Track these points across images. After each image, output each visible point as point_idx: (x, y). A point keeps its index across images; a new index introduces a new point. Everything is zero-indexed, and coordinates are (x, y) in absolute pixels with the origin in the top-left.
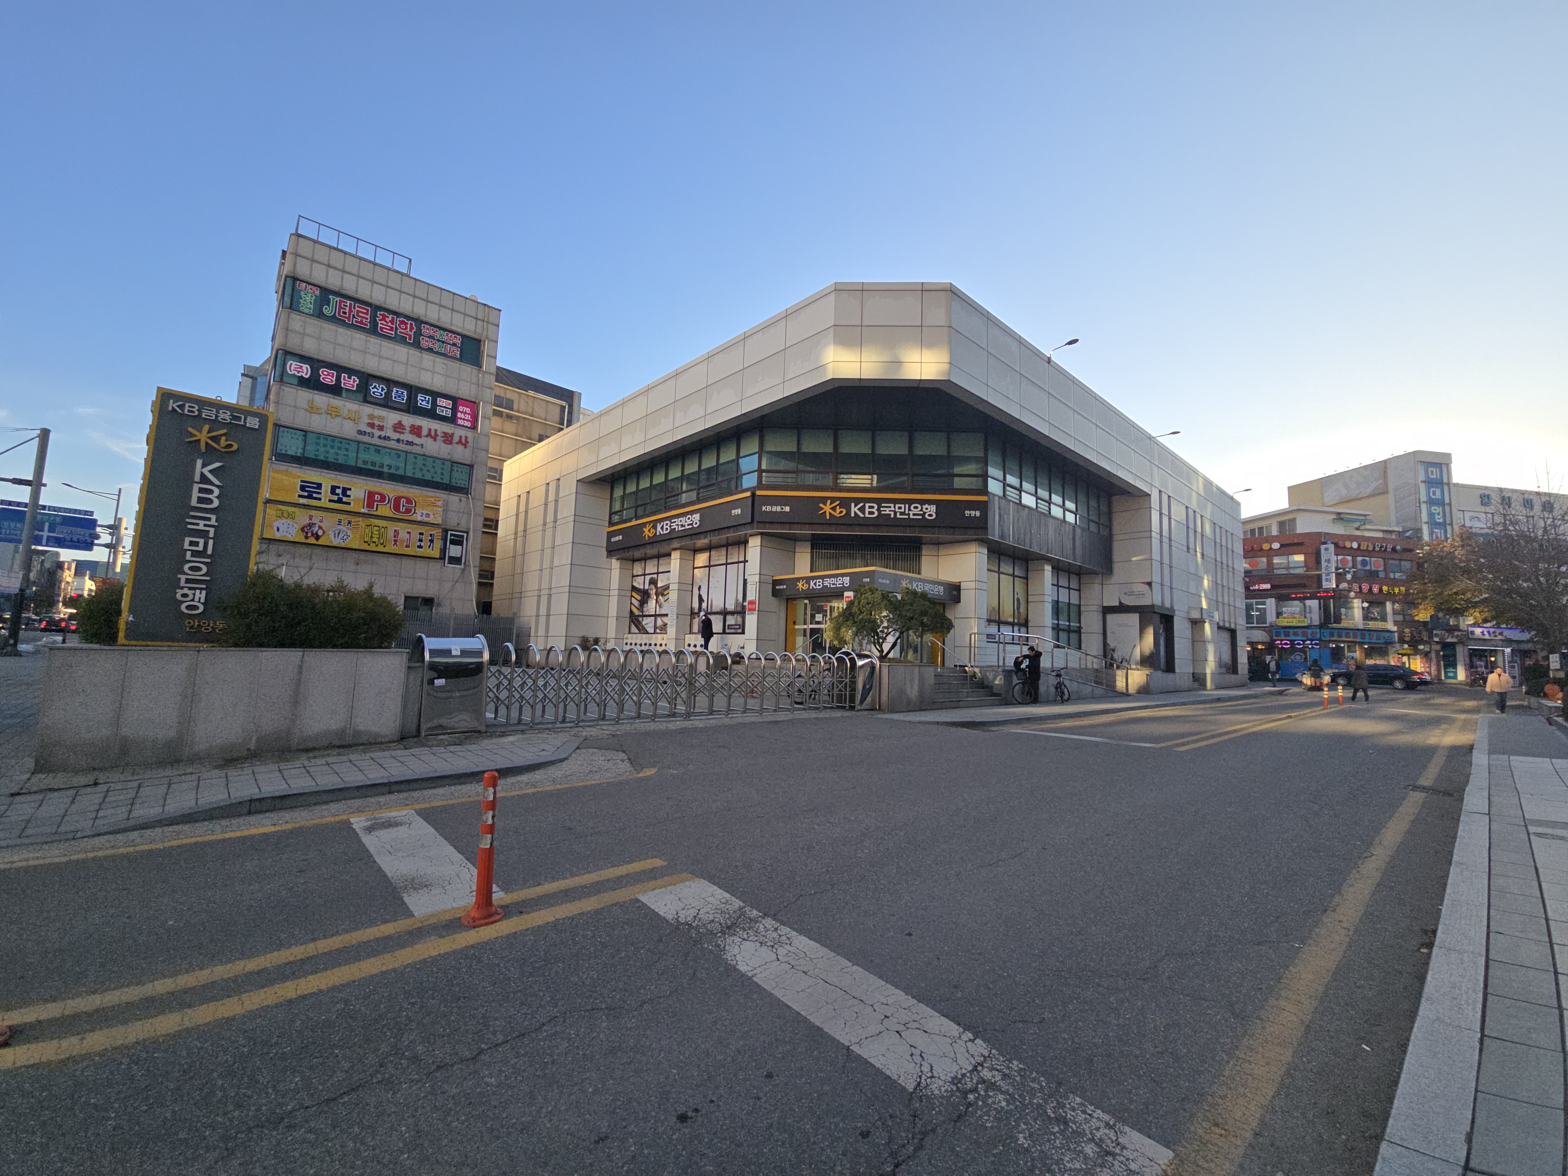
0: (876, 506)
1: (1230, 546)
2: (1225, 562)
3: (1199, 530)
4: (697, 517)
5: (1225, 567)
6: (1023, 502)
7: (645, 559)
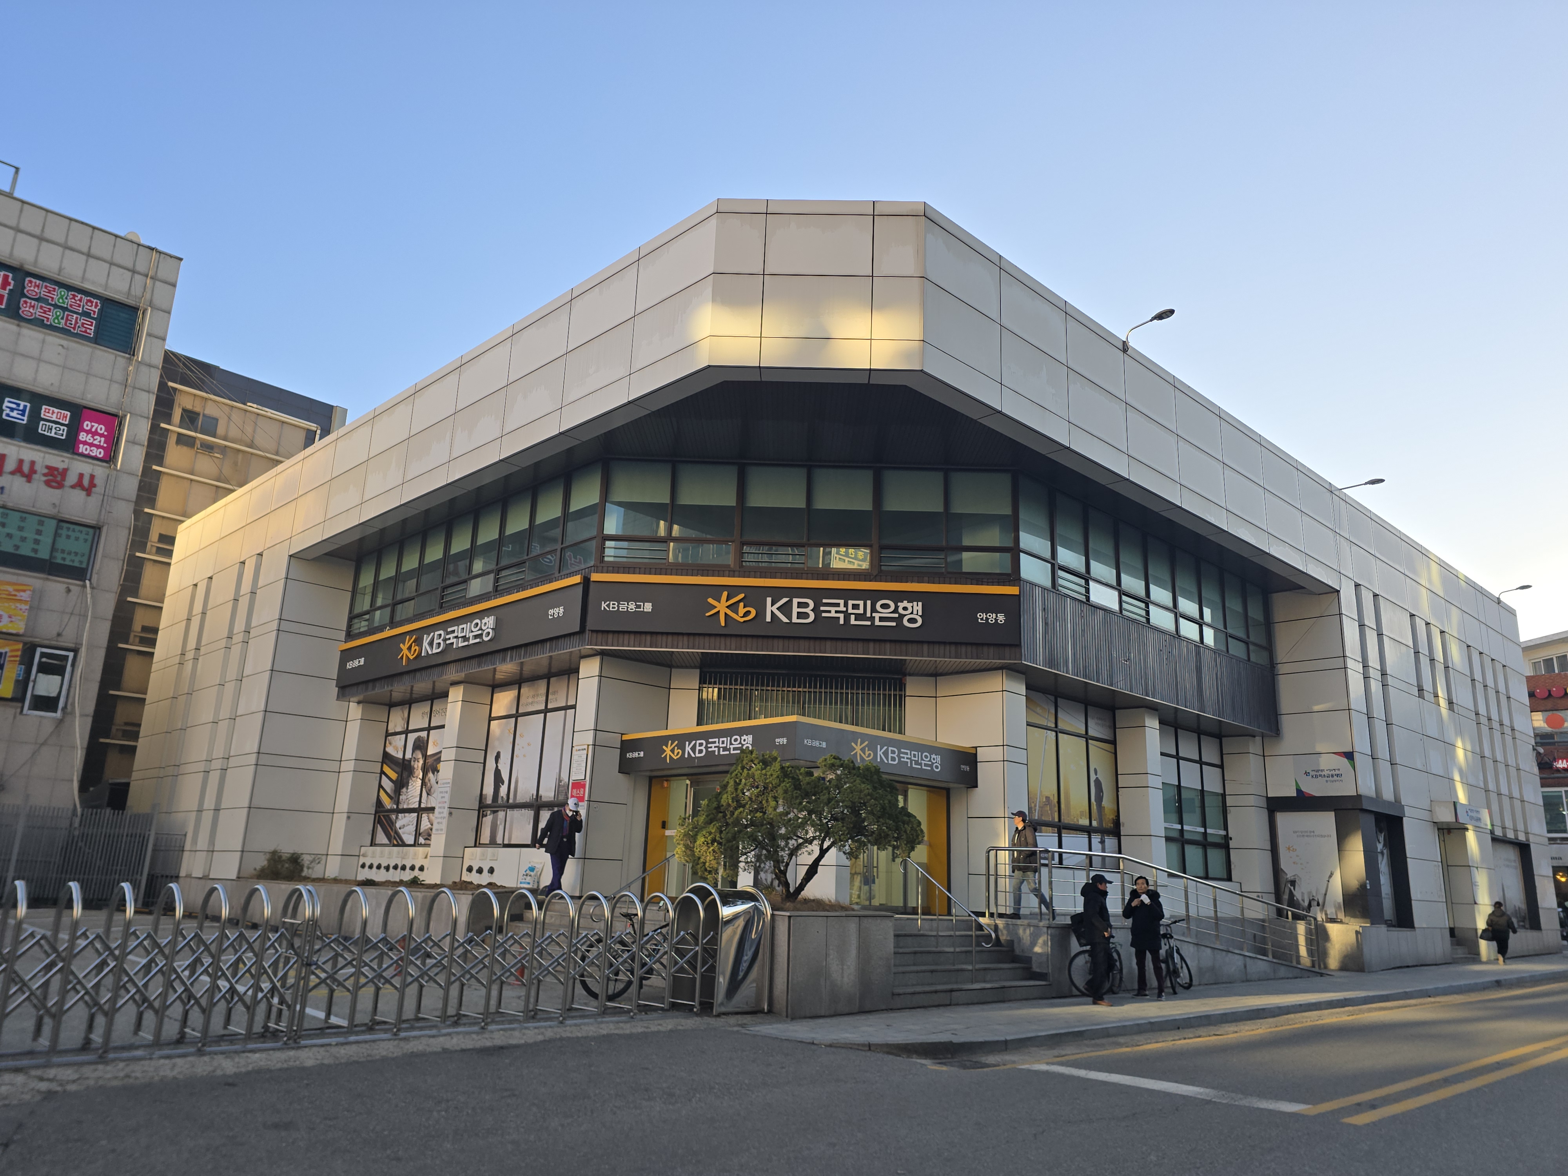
0: (812, 604)
1: (1502, 688)
2: (1495, 716)
3: (1439, 656)
4: (489, 622)
5: (1496, 725)
6: (1093, 598)
7: (409, 702)
